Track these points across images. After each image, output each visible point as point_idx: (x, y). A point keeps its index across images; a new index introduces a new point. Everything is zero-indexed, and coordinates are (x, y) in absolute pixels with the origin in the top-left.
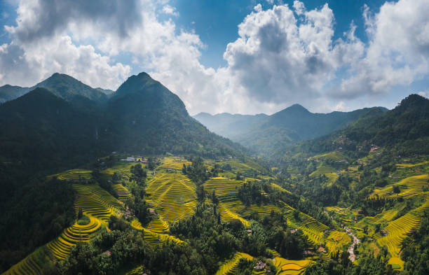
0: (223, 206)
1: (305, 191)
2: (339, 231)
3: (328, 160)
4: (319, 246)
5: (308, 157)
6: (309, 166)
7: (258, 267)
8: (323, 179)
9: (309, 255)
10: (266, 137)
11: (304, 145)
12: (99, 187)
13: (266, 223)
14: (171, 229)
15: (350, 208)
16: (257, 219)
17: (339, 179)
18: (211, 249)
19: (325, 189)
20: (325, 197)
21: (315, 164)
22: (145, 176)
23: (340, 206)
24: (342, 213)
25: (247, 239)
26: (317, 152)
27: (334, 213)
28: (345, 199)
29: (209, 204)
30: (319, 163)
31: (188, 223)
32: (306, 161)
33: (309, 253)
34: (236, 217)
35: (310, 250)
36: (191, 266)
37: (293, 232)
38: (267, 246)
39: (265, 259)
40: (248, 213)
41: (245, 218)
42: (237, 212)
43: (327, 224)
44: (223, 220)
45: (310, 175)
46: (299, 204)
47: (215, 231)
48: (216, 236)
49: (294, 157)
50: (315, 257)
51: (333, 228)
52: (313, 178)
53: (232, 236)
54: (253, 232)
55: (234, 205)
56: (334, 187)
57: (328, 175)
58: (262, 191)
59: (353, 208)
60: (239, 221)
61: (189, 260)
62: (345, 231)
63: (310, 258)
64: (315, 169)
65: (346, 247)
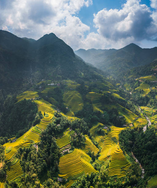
0: (94, 105)
1: (131, 98)
2: (143, 118)
3: (146, 81)
4: (130, 124)
5: (136, 78)
6: (136, 84)
7: (105, 128)
8: (142, 92)
9: (125, 127)
10: (115, 64)
11: (135, 70)
12: (44, 100)
13: (110, 113)
14: (75, 115)
15: (152, 108)
16: (106, 111)
17: (150, 92)
18: (89, 121)
19: (141, 98)
20: (140, 102)
21: (139, 83)
22: (61, 92)
23: (148, 107)
24: (148, 110)
25: (102, 118)
26: (142, 75)
27: (143, 110)
28: (151, 103)
29: (88, 104)
30: (141, 82)
31: (81, 112)
32: (135, 81)
33: (126, 126)
34: (98, 110)
35: (126, 125)
36: (84, 126)
37: (120, 117)
38: (109, 121)
39: (107, 125)
40: (103, 108)
41: (102, 110)
42: (99, 108)
43: (138, 115)
44: (94, 111)
45: (135, 89)
46: (126, 105)
47: (91, 115)
48: (91, 117)
49: (129, 77)
50: (128, 128)
51: (140, 117)
52: (137, 91)
53: (97, 117)
54: (105, 116)
55: (98, 105)
56: (146, 97)
57: (145, 90)
58: (110, 99)
59: (154, 108)
60: (100, 111)
61: (83, 125)
62: (146, 119)
63: (125, 128)
64: (139, 86)
65: (144, 126)
